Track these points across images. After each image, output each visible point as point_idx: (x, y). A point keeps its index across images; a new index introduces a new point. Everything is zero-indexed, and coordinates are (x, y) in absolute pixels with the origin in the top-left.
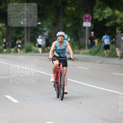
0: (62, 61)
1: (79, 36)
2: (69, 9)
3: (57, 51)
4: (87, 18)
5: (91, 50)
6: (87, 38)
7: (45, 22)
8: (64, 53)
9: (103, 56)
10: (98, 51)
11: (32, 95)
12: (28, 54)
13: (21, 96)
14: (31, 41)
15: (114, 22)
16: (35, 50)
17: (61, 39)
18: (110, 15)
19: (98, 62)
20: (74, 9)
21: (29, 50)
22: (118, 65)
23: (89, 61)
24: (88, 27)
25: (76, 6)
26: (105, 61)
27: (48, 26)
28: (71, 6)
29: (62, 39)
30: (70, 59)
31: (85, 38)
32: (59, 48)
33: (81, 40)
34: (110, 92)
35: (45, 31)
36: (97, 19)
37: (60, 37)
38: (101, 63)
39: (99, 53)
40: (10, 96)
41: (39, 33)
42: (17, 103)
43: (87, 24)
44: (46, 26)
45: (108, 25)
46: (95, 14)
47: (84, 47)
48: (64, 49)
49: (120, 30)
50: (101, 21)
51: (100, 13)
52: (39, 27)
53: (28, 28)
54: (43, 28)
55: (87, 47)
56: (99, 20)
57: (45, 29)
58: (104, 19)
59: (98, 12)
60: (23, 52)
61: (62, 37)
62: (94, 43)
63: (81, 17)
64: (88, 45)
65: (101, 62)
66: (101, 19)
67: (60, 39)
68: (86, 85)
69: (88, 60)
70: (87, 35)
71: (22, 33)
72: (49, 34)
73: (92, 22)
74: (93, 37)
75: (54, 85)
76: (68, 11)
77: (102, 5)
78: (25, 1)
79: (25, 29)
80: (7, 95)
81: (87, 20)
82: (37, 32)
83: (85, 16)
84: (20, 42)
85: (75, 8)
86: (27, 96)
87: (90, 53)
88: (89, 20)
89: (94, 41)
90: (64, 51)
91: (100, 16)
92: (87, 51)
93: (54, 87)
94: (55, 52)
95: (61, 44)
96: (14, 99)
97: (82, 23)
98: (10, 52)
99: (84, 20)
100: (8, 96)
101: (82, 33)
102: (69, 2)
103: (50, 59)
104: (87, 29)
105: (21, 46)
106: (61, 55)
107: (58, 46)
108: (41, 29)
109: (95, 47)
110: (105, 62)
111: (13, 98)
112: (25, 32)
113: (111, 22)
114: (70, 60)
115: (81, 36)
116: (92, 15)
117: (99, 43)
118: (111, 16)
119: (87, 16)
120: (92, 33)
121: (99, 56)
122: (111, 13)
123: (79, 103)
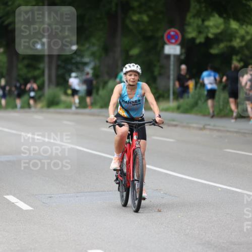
0: (135, 127)
1: (156, 73)
2: (135, 18)
3: (123, 106)
4: (172, 37)
5: (181, 101)
6: (172, 77)
7: (87, 45)
8: (138, 110)
9: (204, 115)
10: (196, 104)
11: (60, 195)
12: (52, 110)
13: (36, 196)
14: (58, 84)
15: (228, 44)
16: (65, 102)
17: (132, 80)
18: (218, 31)
19: (194, 128)
20: (145, 18)
21: (53, 103)
22: (237, 132)
23: (176, 126)
24: (175, 56)
25: (151, 13)
26: (209, 125)
27: (93, 54)
28: (140, 13)
29: (134, 79)
30: (154, 123)
31: (169, 78)
32: (127, 99)
33: (161, 82)
34: (220, 188)
35: (86, 64)
36: (193, 39)
37: (130, 75)
38: (201, 129)
39: (196, 108)
40: (14, 196)
41: (74, 69)
42: (28, 210)
43: (172, 50)
44: (87, 53)
45: (214, 51)
46: (189, 29)
47: (166, 95)
48: (139, 101)
49: (239, 61)
50: (200, 44)
51: (198, 26)
52: (75, 56)
53: (50, 57)
54: (82, 56)
55: (171, 97)
56: (198, 41)
57: (86, 60)
58: (207, 38)
59: (195, 25)
60: (42, 107)
61: (135, 75)
62: (188, 87)
63: (160, 34)
64: (174, 93)
65: (201, 126)
66: (200, 40)
67: (129, 81)
68: (170, 175)
69: (175, 123)
70: (172, 72)
71: (39, 69)
72: (94, 69)
73: (182, 45)
74: (184, 76)
75: (115, 178)
76: (133, 22)
77: (204, 9)
78: (46, 3)
79: (46, 60)
80: (8, 195)
81: (173, 41)
82: (69, 67)
83: (169, 33)
84: (35, 86)
85: (148, 16)
86: (50, 196)
87: (178, 108)
88: (176, 41)
89: (186, 84)
90: (138, 106)
91: (200, 32)
92: (172, 104)
93: (117, 183)
94: (119, 107)
95: (132, 90)
96: (23, 202)
97: (163, 48)
98: (14, 107)
99: (166, 40)
100: (12, 196)
101: (162, 67)
102: (136, 4)
103: (110, 123)
104: (172, 59)
105: (36, 94)
106: (133, 114)
107: (126, 94)
108: (78, 59)
109: (188, 97)
110: (208, 127)
111: (21, 201)
112: (44, 65)
113: (222, 45)
114: (155, 125)
115: (160, 74)
116: (183, 31)
117: (198, 89)
118: (221, 33)
119: (172, 33)
120: (183, 67)
121: (196, 114)
122: (222, 27)
123: (157, 210)
